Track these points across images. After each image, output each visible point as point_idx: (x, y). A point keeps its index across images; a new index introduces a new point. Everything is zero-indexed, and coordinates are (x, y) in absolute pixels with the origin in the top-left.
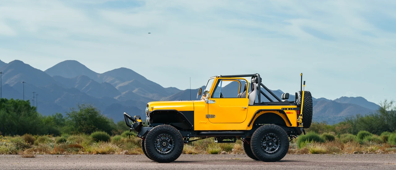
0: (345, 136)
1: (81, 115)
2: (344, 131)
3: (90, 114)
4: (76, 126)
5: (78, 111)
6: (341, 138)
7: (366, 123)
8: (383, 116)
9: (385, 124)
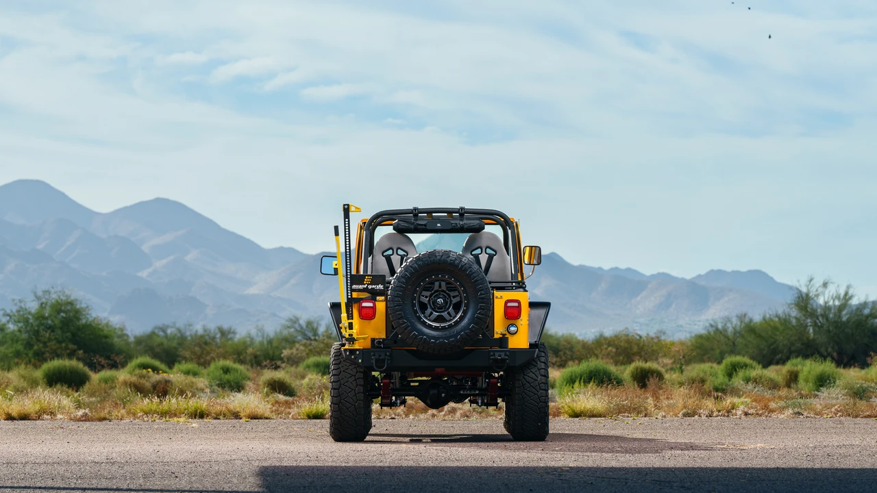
1: (40, 317)
3: (62, 314)
4: (29, 345)
5: (33, 306)
7: (760, 336)
8: (803, 318)
9: (808, 339)
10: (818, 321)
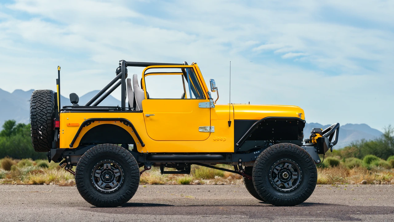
0: (351, 161)
2: (349, 155)
6: (346, 162)
8: (387, 141)
9: (389, 149)
10: (393, 142)
